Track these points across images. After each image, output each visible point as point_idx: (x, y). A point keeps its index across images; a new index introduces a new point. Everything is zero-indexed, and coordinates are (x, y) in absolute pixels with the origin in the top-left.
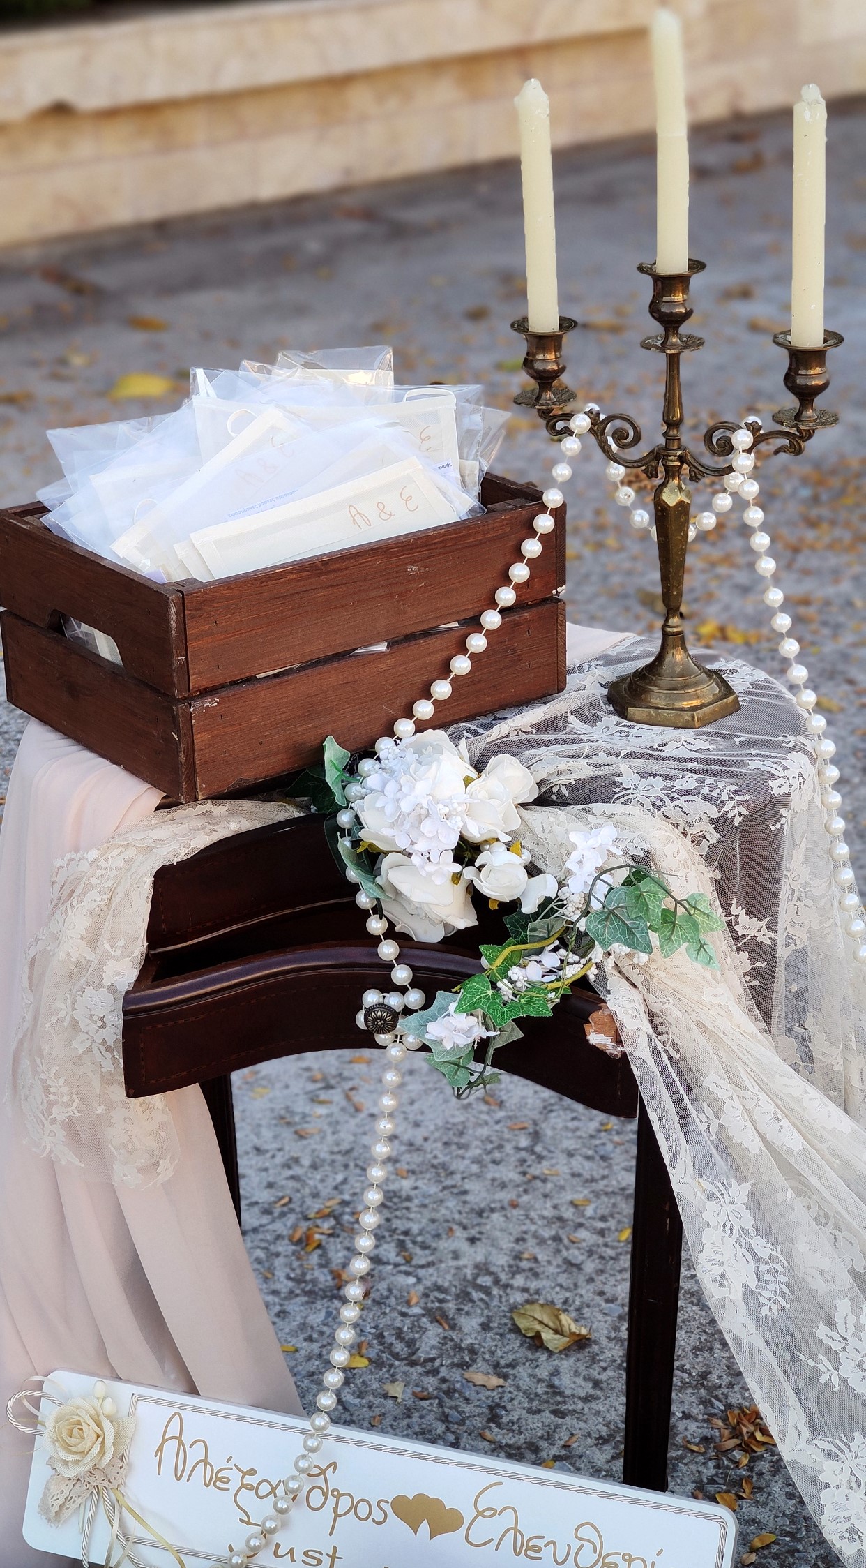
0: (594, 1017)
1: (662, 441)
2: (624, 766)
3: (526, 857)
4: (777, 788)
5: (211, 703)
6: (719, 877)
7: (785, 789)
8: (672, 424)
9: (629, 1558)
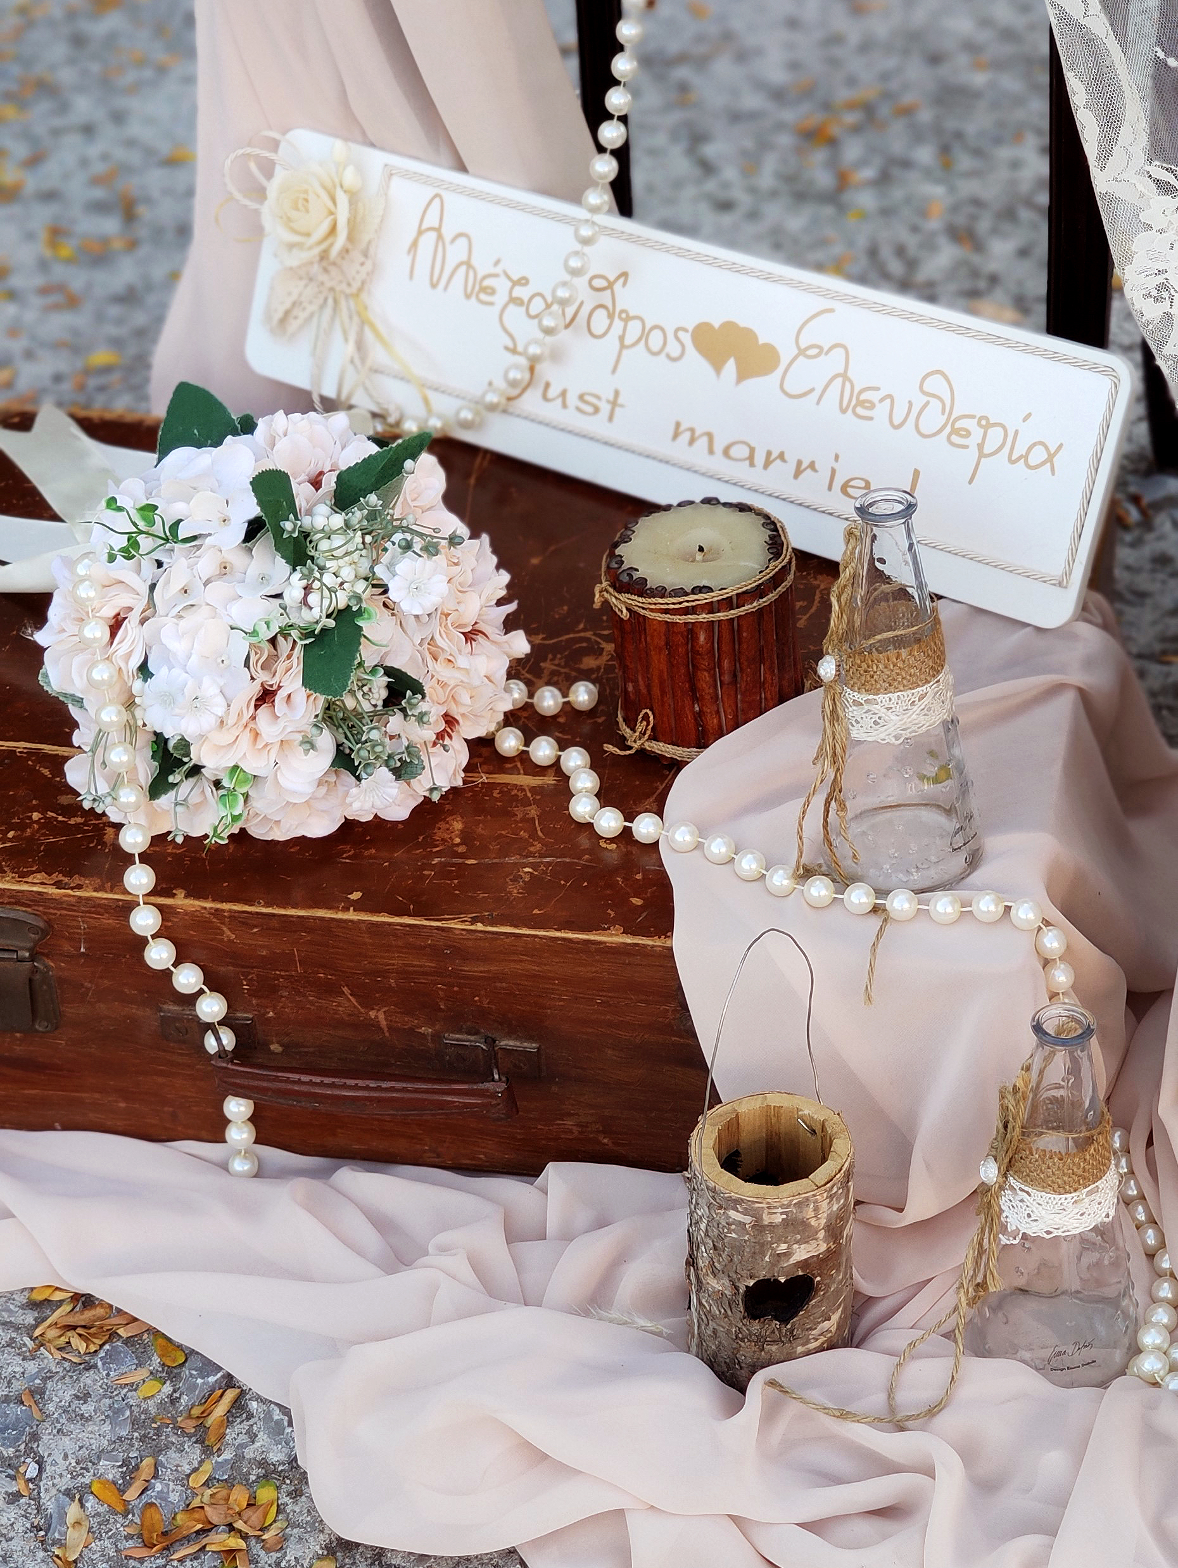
9: (986, 424)
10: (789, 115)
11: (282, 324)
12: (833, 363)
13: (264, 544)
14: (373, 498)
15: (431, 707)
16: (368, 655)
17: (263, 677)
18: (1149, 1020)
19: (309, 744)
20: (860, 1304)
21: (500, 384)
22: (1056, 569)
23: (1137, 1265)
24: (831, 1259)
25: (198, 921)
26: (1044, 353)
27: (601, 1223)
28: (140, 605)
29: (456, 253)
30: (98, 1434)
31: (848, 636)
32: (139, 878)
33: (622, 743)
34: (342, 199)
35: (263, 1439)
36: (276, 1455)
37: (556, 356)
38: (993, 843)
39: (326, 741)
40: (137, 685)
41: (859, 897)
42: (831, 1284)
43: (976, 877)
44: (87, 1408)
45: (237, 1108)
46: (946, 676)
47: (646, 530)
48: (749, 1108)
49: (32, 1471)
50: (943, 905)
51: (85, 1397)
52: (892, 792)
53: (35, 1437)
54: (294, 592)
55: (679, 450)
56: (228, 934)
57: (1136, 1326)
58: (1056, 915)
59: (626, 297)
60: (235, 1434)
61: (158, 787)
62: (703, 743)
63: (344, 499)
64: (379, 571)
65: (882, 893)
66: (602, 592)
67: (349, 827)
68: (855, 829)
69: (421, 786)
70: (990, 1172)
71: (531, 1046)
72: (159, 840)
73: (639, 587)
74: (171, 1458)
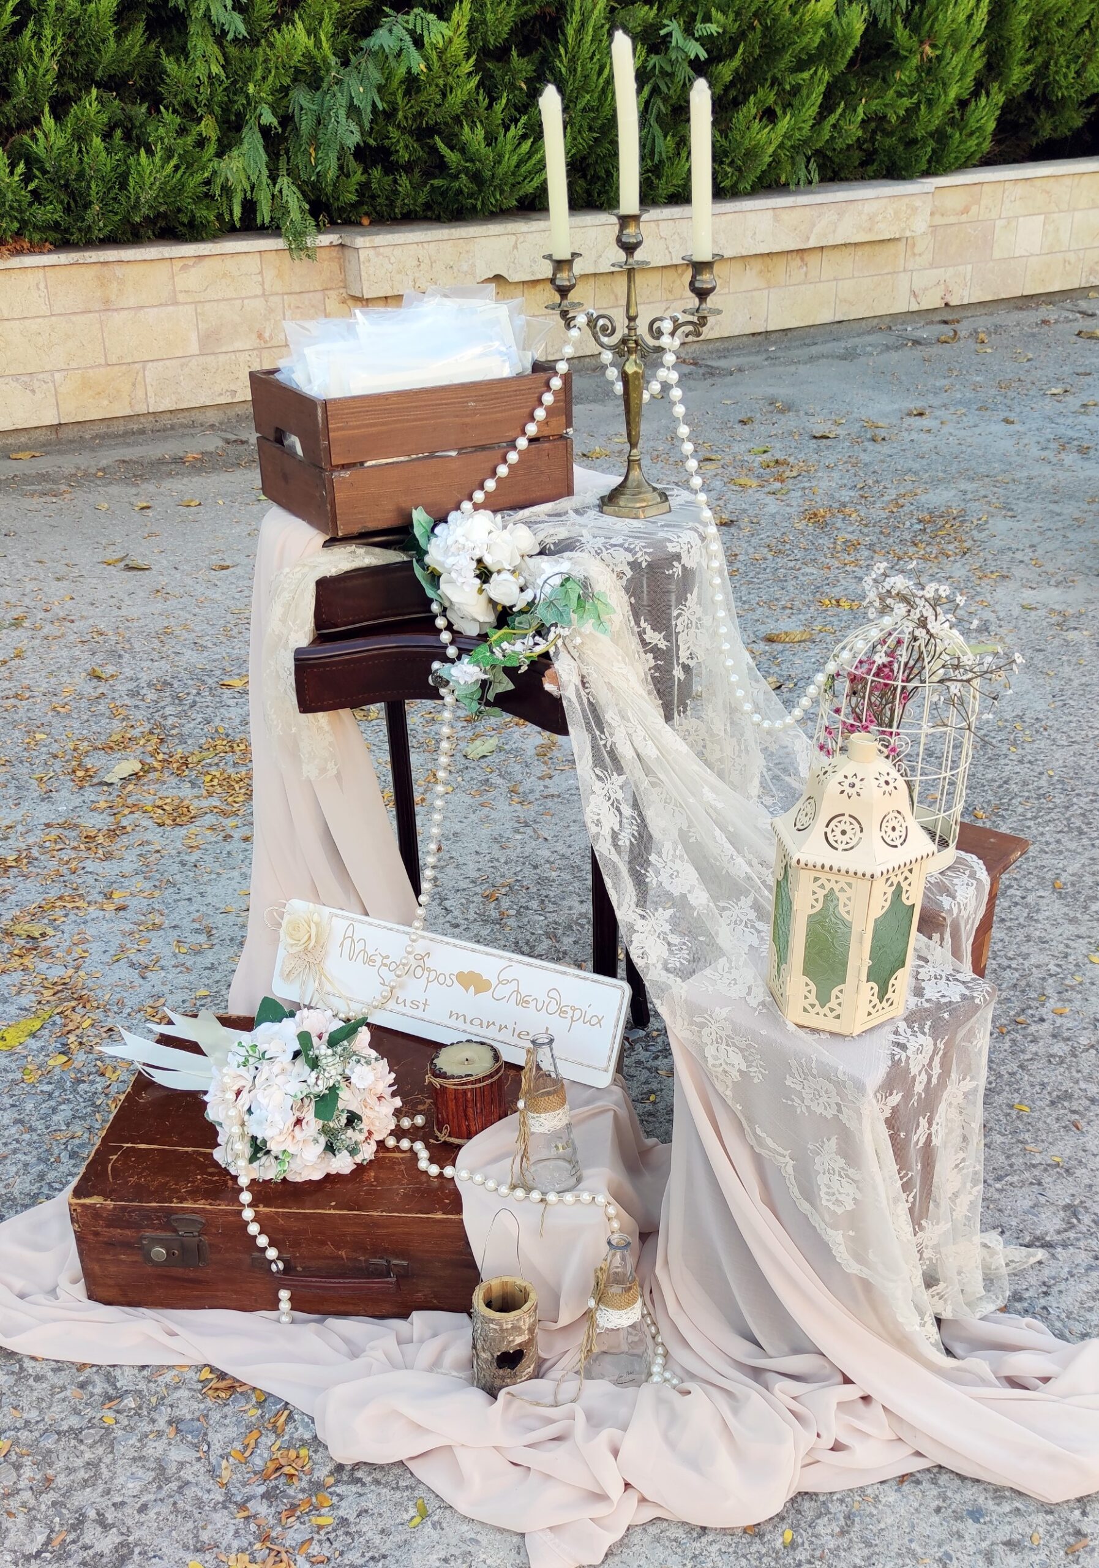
0: (547, 673)
1: (626, 331)
2: (584, 532)
3: (521, 581)
4: (671, 548)
5: (346, 474)
6: (633, 600)
7: (677, 549)
8: (632, 319)
9: (574, 1009)
10: (478, 889)
11: (287, 976)
12: (513, 986)
13: (300, 1060)
14: (345, 1043)
15: (364, 1126)
16: (341, 1105)
17: (298, 1114)
18: (649, 1242)
19: (316, 1141)
20: (541, 1362)
21: (379, 997)
22: (604, 1065)
23: (649, 1340)
24: (530, 1342)
25: (268, 1216)
26: (593, 981)
27: (435, 1335)
28: (248, 1085)
29: (359, 946)
30: (232, 1432)
31: (528, 1091)
32: (246, 1197)
33: (437, 1139)
34: (313, 926)
35: (301, 1430)
36: (307, 1436)
37: (402, 986)
38: (586, 1173)
39: (323, 1140)
40: (246, 1117)
41: (536, 1195)
42: (530, 1354)
43: (580, 1186)
44: (227, 1421)
45: (284, 1294)
46: (567, 1106)
47: (443, 1052)
48: (495, 1283)
49: (205, 1448)
50: (569, 1197)
51: (226, 1417)
52: (544, 1154)
53: (206, 1434)
54: (312, 1080)
55: (452, 1022)
56: (281, 1222)
57: (649, 1365)
58: (612, 1200)
59: (429, 962)
60: (289, 1428)
61: (253, 1159)
62: (469, 1137)
63: (332, 1042)
64: (347, 1071)
65: (544, 1194)
66: (428, 1078)
67: (328, 1175)
68: (533, 1169)
69: (358, 1159)
70: (592, 1303)
71: (405, 1263)
72: (253, 1181)
73: (444, 1075)
74: (263, 1439)
